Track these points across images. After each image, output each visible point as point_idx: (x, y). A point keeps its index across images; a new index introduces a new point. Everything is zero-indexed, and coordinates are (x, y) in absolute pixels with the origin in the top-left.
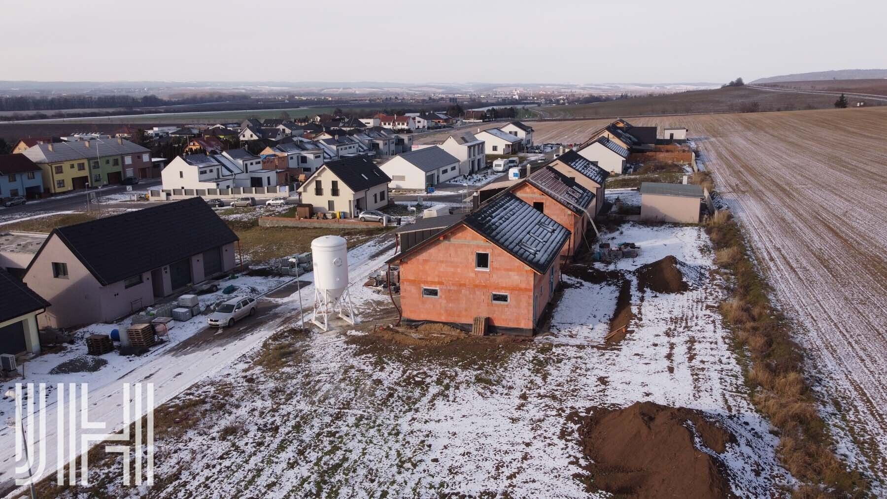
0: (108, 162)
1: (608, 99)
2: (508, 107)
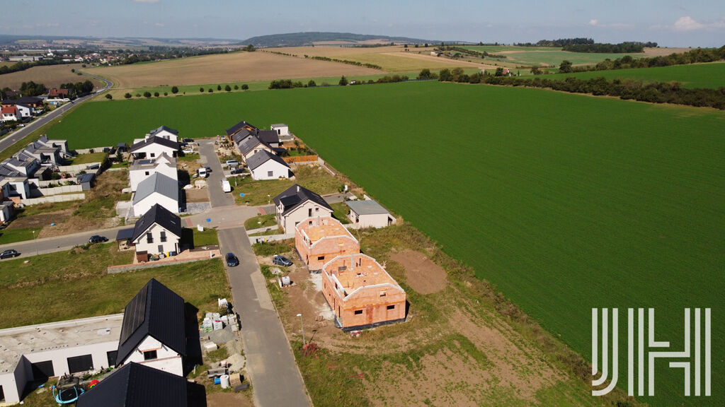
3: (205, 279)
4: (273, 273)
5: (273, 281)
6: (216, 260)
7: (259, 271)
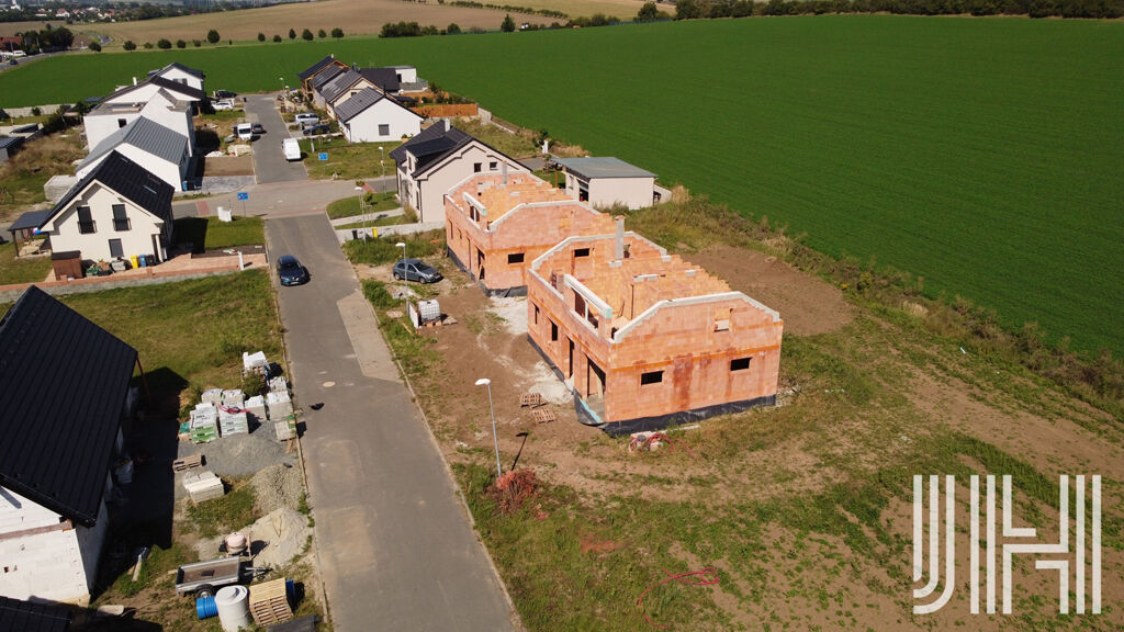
3: (220, 314)
4: (395, 296)
5: (394, 314)
6: (254, 275)
7: (359, 293)
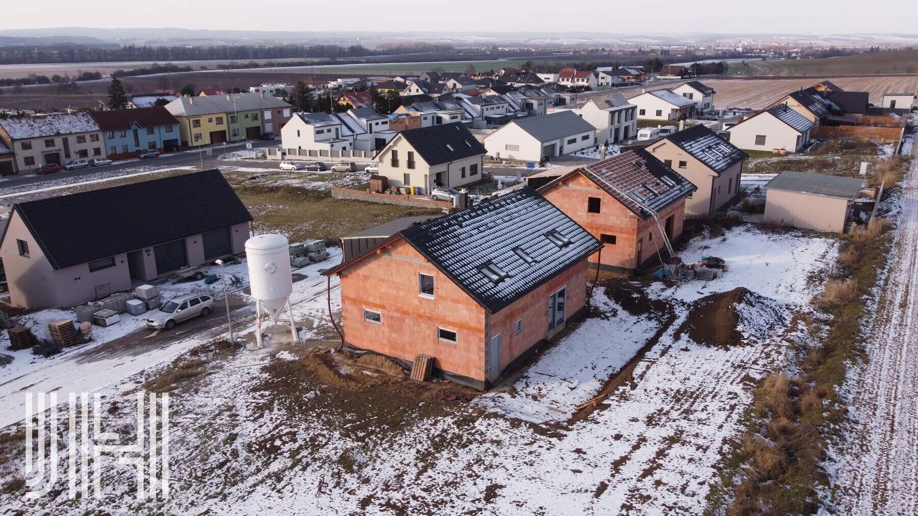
0: (247, 117)
1: (853, 53)
2: (717, 61)
